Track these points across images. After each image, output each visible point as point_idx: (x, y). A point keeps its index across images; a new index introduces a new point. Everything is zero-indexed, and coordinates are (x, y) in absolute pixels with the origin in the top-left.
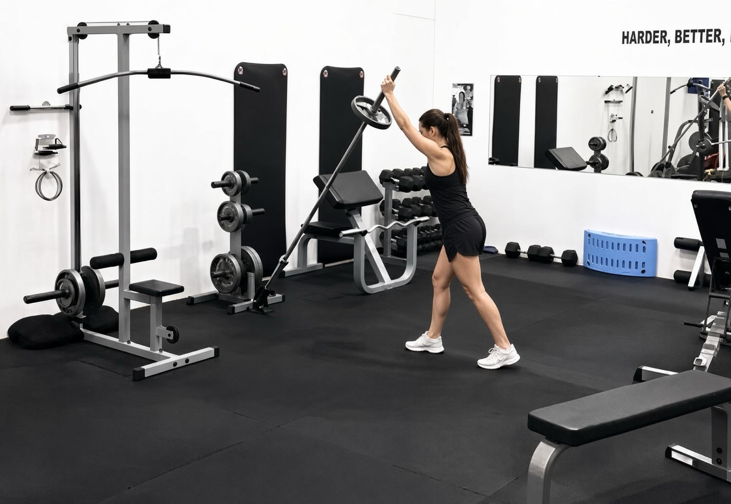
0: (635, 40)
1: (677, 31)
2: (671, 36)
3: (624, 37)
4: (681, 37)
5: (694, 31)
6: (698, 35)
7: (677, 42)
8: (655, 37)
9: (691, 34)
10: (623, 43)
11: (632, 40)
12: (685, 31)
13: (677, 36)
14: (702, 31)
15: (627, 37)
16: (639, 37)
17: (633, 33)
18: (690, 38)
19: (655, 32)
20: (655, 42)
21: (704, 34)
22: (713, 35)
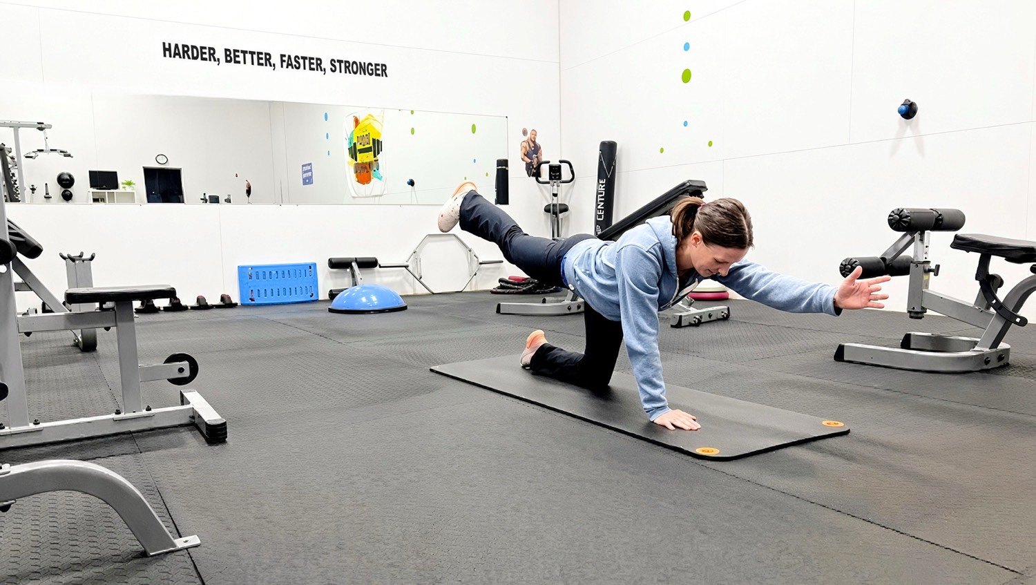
0: (179, 54)
1: (226, 50)
2: (220, 54)
3: (165, 50)
4: (232, 56)
5: (244, 52)
6: (248, 56)
7: (227, 61)
8: (203, 53)
9: (241, 55)
10: (165, 56)
11: (175, 54)
12: (235, 51)
13: (226, 56)
14: (252, 53)
15: (169, 50)
16: (184, 52)
17: (176, 46)
18: (241, 59)
19: (202, 48)
20: (203, 59)
21: (255, 56)
22: (264, 59)
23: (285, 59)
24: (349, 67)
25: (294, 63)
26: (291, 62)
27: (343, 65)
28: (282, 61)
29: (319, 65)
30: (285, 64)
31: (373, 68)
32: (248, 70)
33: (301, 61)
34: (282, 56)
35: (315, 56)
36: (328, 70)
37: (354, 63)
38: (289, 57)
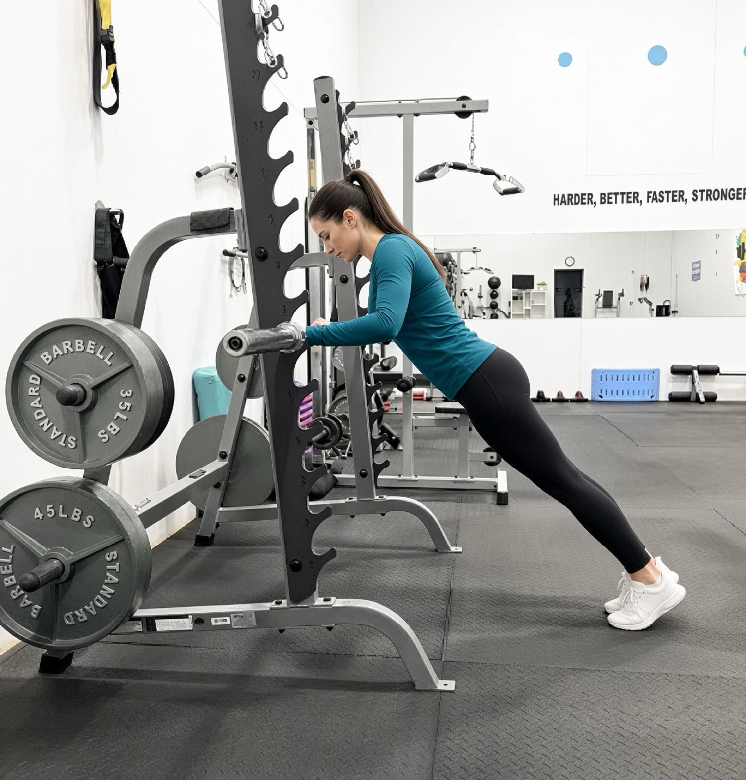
0: (565, 202)
1: (602, 194)
2: (597, 198)
3: (555, 199)
4: (605, 198)
5: (616, 194)
6: (619, 197)
7: (602, 203)
8: (583, 199)
9: (613, 196)
10: (554, 204)
11: (562, 202)
12: (609, 194)
13: (602, 198)
14: (623, 194)
15: (558, 199)
16: (569, 199)
17: (564, 196)
18: (613, 200)
19: (583, 195)
20: (583, 203)
21: (625, 196)
22: (632, 197)
23: (651, 195)
24: (710, 195)
25: (659, 197)
26: (655, 197)
27: (705, 194)
28: (648, 197)
29: (681, 196)
30: (650, 199)
31: (735, 192)
32: (620, 208)
33: (665, 195)
34: (649, 193)
35: (678, 190)
36: (690, 200)
37: (716, 190)
38: (655, 193)
